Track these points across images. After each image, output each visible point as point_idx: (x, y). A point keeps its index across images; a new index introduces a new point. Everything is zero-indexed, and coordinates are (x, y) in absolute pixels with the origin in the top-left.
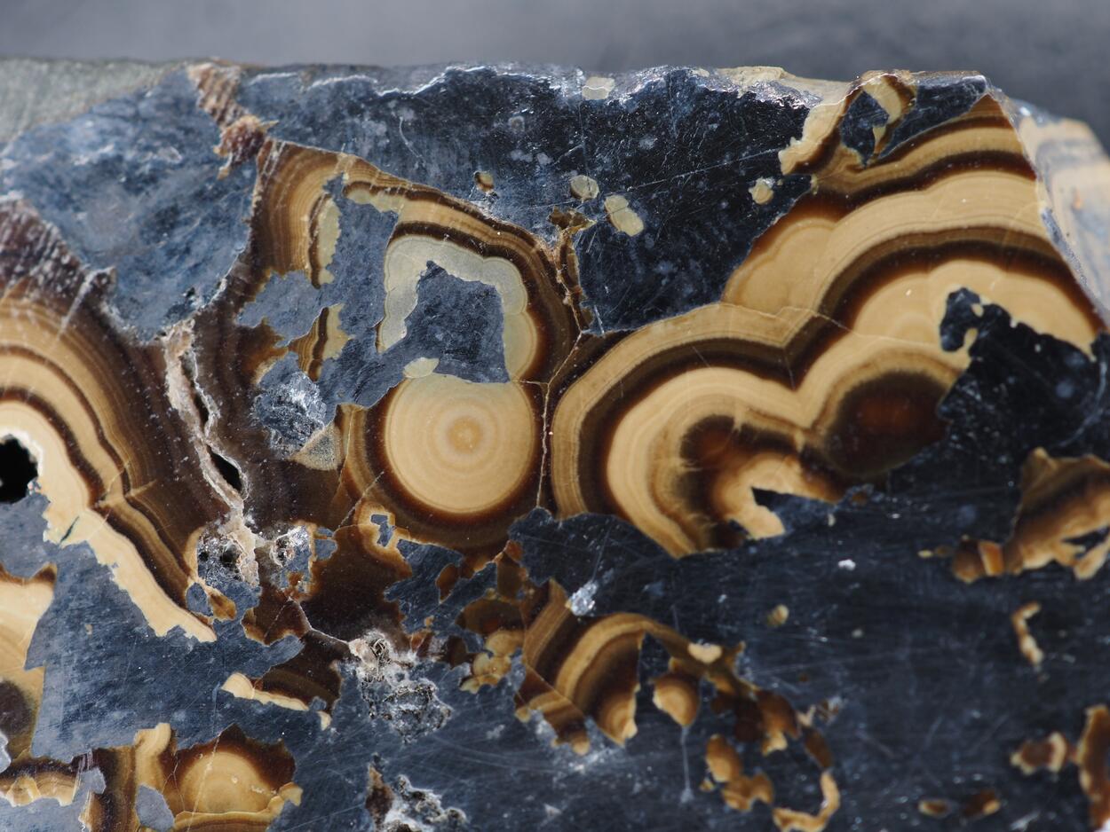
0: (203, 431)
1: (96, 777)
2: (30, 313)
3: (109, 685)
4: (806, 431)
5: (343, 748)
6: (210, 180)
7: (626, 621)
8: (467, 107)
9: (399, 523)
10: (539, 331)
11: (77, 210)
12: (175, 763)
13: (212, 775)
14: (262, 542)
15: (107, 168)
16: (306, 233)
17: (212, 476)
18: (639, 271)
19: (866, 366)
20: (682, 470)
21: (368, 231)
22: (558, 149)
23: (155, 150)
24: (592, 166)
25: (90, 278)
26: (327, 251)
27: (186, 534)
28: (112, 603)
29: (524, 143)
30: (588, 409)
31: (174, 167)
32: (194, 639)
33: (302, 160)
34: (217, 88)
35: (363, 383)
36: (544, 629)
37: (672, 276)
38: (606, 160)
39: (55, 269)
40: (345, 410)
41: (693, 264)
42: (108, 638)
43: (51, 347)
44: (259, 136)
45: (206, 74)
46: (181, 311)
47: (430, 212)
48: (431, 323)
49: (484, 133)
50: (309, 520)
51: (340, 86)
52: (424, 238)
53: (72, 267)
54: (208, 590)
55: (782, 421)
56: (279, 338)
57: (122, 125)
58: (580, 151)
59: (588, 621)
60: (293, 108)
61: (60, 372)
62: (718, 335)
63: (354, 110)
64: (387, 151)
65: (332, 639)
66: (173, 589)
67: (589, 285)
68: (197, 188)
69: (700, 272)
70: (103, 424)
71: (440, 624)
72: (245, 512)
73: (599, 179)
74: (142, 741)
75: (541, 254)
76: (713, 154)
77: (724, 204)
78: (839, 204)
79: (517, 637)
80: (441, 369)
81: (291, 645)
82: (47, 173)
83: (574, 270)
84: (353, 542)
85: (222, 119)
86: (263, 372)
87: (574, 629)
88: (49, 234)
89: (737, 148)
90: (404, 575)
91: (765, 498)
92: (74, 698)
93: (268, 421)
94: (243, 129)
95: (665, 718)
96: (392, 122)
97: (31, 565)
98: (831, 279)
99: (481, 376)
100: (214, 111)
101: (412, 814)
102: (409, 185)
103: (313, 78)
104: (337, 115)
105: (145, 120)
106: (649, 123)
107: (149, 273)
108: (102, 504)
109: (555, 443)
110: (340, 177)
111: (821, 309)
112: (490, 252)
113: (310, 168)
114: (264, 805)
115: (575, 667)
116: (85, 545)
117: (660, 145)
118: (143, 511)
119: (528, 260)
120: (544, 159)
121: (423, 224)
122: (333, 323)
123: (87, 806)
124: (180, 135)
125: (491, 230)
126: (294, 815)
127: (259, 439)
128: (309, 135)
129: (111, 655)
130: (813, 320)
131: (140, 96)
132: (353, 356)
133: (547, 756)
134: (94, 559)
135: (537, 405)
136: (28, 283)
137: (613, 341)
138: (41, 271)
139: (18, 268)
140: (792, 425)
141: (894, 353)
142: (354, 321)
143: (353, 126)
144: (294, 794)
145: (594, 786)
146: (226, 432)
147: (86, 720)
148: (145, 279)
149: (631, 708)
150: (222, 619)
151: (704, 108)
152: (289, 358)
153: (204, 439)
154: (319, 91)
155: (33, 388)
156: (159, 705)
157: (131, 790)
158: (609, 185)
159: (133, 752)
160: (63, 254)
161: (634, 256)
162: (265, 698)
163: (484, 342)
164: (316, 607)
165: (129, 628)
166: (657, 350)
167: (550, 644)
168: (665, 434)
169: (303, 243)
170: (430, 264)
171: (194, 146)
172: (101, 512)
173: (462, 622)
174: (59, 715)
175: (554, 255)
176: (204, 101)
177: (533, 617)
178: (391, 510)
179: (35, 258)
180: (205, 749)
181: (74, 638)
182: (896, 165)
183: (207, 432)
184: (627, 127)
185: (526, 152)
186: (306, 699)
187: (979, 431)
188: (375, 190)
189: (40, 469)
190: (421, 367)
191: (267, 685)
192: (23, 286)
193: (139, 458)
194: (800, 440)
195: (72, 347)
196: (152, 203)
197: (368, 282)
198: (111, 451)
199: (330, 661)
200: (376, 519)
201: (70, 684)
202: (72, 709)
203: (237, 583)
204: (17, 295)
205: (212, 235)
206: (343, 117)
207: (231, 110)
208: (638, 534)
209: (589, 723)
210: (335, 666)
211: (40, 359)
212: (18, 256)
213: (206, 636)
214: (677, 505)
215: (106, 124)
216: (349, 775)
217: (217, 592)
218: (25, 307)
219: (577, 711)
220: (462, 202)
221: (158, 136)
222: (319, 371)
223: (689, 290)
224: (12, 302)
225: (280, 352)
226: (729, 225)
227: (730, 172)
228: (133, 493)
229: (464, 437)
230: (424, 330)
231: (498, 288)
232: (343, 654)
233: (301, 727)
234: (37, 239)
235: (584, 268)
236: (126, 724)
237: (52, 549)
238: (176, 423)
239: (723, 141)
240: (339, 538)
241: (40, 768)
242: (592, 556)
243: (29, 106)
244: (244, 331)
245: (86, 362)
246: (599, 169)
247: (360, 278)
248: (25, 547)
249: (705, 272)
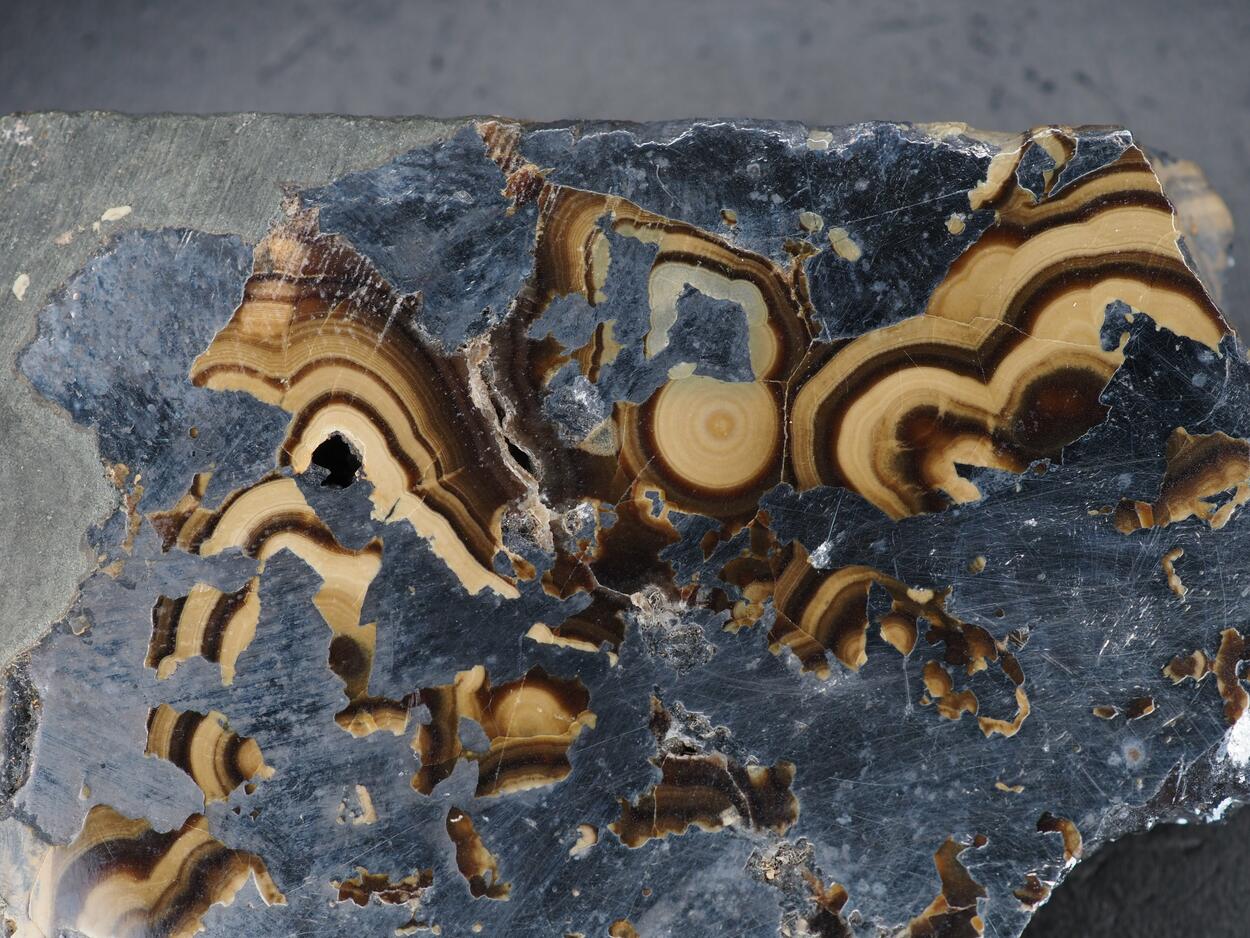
0: (501, 426)
1: (424, 711)
2: (350, 330)
3: (431, 636)
4: (995, 417)
5: (629, 681)
6: (499, 217)
7: (857, 572)
8: (712, 156)
9: (669, 498)
10: (778, 339)
11: (386, 244)
12: (489, 698)
13: (520, 707)
14: (556, 516)
15: (411, 208)
16: (582, 261)
17: (510, 463)
18: (858, 289)
19: (1042, 364)
20: (898, 450)
21: (633, 259)
22: (789, 191)
23: (451, 193)
24: (817, 205)
25: (400, 301)
26: (600, 275)
27: (491, 511)
28: (432, 570)
29: (760, 186)
30: (820, 402)
31: (468, 207)
32: (502, 596)
33: (576, 201)
34: (502, 141)
35: (635, 384)
36: (790, 580)
37: (885, 293)
38: (828, 199)
39: (369, 293)
40: (620, 406)
41: (902, 283)
42: (429, 598)
43: (370, 359)
44: (539, 181)
45: (491, 129)
46: (478, 327)
47: (685, 243)
48: (689, 334)
49: (727, 178)
50: (593, 497)
51: (605, 139)
52: (681, 264)
53: (384, 291)
54: (512, 556)
55: (977, 409)
56: (563, 348)
57: (422, 172)
58: (806, 192)
59: (826, 573)
60: (567, 158)
61: (378, 379)
62: (924, 341)
63: (618, 159)
64: (647, 192)
65: (616, 593)
66: (481, 554)
67: (817, 302)
68: (489, 224)
69: (907, 290)
70: (417, 421)
71: (704, 578)
72: (540, 492)
73: (823, 214)
74: (461, 681)
75: (778, 276)
76: (915, 195)
77: (926, 235)
78: (1018, 234)
79: (768, 587)
80: (699, 372)
81: (582, 599)
82: (359, 213)
83: (805, 290)
84: (631, 514)
85: (507, 167)
86: (551, 376)
87: (814, 580)
88: (363, 263)
89: (935, 189)
90: (674, 539)
91: (965, 471)
92: (403, 648)
93: (557, 416)
94: (525, 175)
95: (891, 649)
96: (651, 169)
97: (360, 539)
98: (1013, 295)
99: (732, 377)
100: (500, 160)
101: (688, 732)
102: (666, 220)
103: (582, 132)
104: (604, 164)
105: (441, 168)
106: (862, 169)
107: (450, 297)
108: (419, 488)
109: (794, 430)
110: (609, 215)
111: (1005, 319)
112: (736, 275)
113: (583, 208)
114: (565, 729)
115: (816, 610)
116: (406, 522)
117: (872, 187)
118: (454, 493)
119: (767, 282)
120: (777, 199)
121: (679, 253)
122: (608, 335)
123: (417, 736)
124: (472, 180)
125: (736, 258)
126: (589, 736)
127: (550, 432)
128: (580, 180)
129: (431, 612)
130: (999, 328)
131: (436, 148)
132: (625, 362)
133: (796, 682)
134: (415, 533)
135: (778, 399)
136: (347, 306)
137: (840, 346)
138: (358, 295)
139: (338, 293)
140: (985, 412)
141: (1064, 353)
142: (625, 333)
143: (618, 172)
144: (590, 720)
145: (834, 704)
146: (521, 425)
147: (413, 665)
148: (447, 301)
149: (863, 641)
150: (524, 580)
151: (906, 157)
152: (571, 363)
153: (502, 431)
154: (588, 143)
155: (356, 392)
156: (474, 651)
157: (453, 720)
158: (832, 219)
159: (454, 690)
160: (376, 281)
161: (853, 278)
162: (563, 642)
163: (733, 349)
164: (602, 567)
165: (447, 589)
166: (875, 354)
167: (795, 592)
168: (883, 421)
169: (580, 270)
170: (686, 286)
171: (483, 190)
172: (419, 494)
173: (723, 576)
174: (390, 661)
175: (788, 277)
176: (491, 151)
177: (781, 571)
178: (661, 487)
179: (353, 284)
180: (515, 686)
181: (399, 598)
182: (1062, 203)
183: (505, 427)
184: (845, 173)
185: (762, 193)
186: (597, 643)
187: (1133, 415)
188: (638, 225)
189: (365, 461)
190: (682, 370)
191: (564, 632)
192: (344, 308)
193: (448, 448)
194: (991, 423)
195: (388, 358)
196: (450, 237)
197: (635, 301)
198: (424, 444)
199: (615, 611)
200: (649, 495)
201: (398, 636)
202: (401, 656)
203: (535, 550)
204: (339, 316)
205: (503, 264)
206: (609, 165)
207: (514, 160)
208: (864, 502)
209: (829, 654)
210: (620, 615)
211: (361, 369)
212: (339, 283)
213: (511, 593)
214: (894, 479)
215: (407, 171)
216: (634, 702)
217: (519, 558)
218: (346, 326)
219: (818, 645)
220: (711, 234)
221: (453, 181)
222: (598, 375)
223: (899, 305)
224: (335, 321)
225: (564, 360)
226: (930, 252)
227: (929, 208)
228: (445, 478)
229: (720, 427)
230: (683, 340)
231: (743, 305)
232: (626, 606)
233: (593, 665)
234: (353, 268)
235: (814, 287)
236: (446, 668)
237: (379, 527)
238: (478, 419)
239: (923, 184)
240: (619, 511)
241: (375, 706)
242: (827, 521)
243: (341, 156)
244: (533, 342)
245: (401, 371)
246: (823, 207)
247: (629, 298)
248: (355, 525)
249: (911, 288)
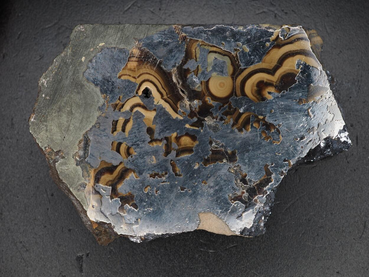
0: (179, 85)
1: (165, 141)
2: (149, 67)
3: (166, 127)
4: (275, 82)
5: (205, 135)
6: (178, 44)
7: (248, 113)
8: (220, 32)
9: (212, 99)
10: (233, 68)
11: (156, 50)
12: (178, 139)
13: (184, 140)
14: (190, 103)
15: (160, 43)
16: (194, 53)
17: (181, 93)
18: (248, 58)
19: (284, 72)
20: (257, 89)
21: (204, 52)
22: (235, 38)
23: (168, 40)
24: (240, 41)
25: (159, 61)
26: (198, 56)
27: (177, 102)
28: (166, 114)
29: (229, 37)
30: (241, 80)
31: (172, 42)
32: (180, 119)
33: (193, 41)
34: (178, 29)
35: (205, 77)
36: (236, 115)
37: (254, 58)
38: (243, 40)
39: (152, 60)
40: (202, 81)
41: (257, 56)
42: (166, 119)
43: (153, 73)
44: (185, 37)
45: (176, 26)
46: (174, 66)
47: (214, 49)
48: (215, 67)
49: (222, 36)
50: (197, 99)
51: (198, 28)
52: (214, 53)
53: (155, 59)
54: (182, 111)
55: (272, 81)
56: (191, 70)
57: (162, 35)
58: (238, 38)
59: (243, 113)
60: (191, 32)
61: (155, 77)
62: (261, 68)
63: (201, 32)
64: (207, 39)
65: (202, 118)
66: (176, 111)
67: (241, 60)
68: (176, 46)
69: (258, 58)
70: (163, 85)
71: (219, 114)
72: (187, 98)
73: (241, 43)
74: (172, 135)
75: (233, 55)
76: (259, 39)
77: (262, 47)
78: (279, 46)
79: (231, 116)
80: (218, 74)
81: (195, 119)
82: (150, 44)
83: (238, 58)
84: (205, 103)
85: (179, 34)
86: (189, 76)
87: (240, 115)
88: (151, 54)
89: (263, 37)
90: (213, 107)
91: (270, 93)
92: (161, 129)
93: (190, 84)
94: (183, 36)
95: (255, 128)
96: (207, 34)
97: (152, 108)
98: (279, 58)
99: (224, 75)
100: (178, 33)
101: (216, 144)
102: (211, 44)
103: (194, 27)
104: (198, 33)
105: (166, 35)
106: (249, 34)
107: (168, 60)
108: (163, 98)
109: (236, 86)
110: (199, 43)
111: (277, 63)
112: (224, 55)
113: (194, 42)
114: (193, 144)
115: (241, 120)
116: (161, 105)
117: (251, 37)
118: (170, 99)
119: (231, 56)
120: (232, 40)
121: (213, 51)
122: (200, 68)
123: (164, 146)
124: (172, 37)
125: (224, 52)
126: (197, 146)
127: (189, 86)
128: (194, 37)
129: (166, 122)
130: (276, 65)
131: (165, 31)
132: (203, 73)
133: (237, 134)
134: (162, 107)
135: (233, 80)
136: (148, 62)
137: (245, 69)
138: (150, 60)
139: (146, 60)
140: (273, 81)
141: (289, 70)
142: (203, 67)
143: (201, 35)
144: (197, 143)
145: (244, 139)
146: (183, 85)
147: (163, 132)
148: (168, 61)
149: (250, 126)
150: (184, 116)
151: (258, 31)
152: (193, 73)
153: (179, 86)
154: (195, 29)
155: (150, 79)
156: (175, 130)
157: (171, 143)
158: (243, 44)
159: (171, 137)
160: (154, 57)
161: (247, 55)
162: (192, 128)
163: (224, 70)
164: (199, 113)
165: (169, 118)
166: (252, 70)
167: (237, 117)
168: (253, 84)
169: (194, 54)
170: (215, 57)
171: (174, 39)
172: (163, 99)
173: (223, 114)
174: (158, 132)
175: (235, 55)
176: (176, 31)
177: (234, 113)
178: (210, 97)
179: (149, 58)
180: (183, 136)
181: (160, 120)
182: (288, 40)
183: (180, 86)
184: (246, 35)
185: (229, 39)
186: (198, 128)
187: (302, 82)
188: (205, 46)
189: (152, 93)
190: (214, 74)
191: (192, 125)
192: (147, 63)
193: (169, 90)
194: (274, 84)
195: (157, 73)
196: (168, 48)
197: (205, 61)
198: (164, 89)
199: (202, 121)
200: (208, 99)
201: (160, 127)
202: (160, 131)
203: (186, 110)
204: (147, 64)
205: (179, 54)
206: (199, 34)
207: (180, 33)
208: (250, 99)
209: (243, 129)
210: (203, 122)
211: (151, 75)
212: (146, 58)
213: (182, 118)
214: (256, 95)
215: (159, 35)
216: (206, 139)
217: (183, 111)
218: (148, 66)
219: (241, 127)
220: (220, 47)
221: (168, 37)
222: (198, 75)
223: (256, 61)
224: (146, 65)
225: (191, 72)
226: (262, 50)
227: (262, 41)
228: (168, 96)
229: (222, 85)
230: (214, 68)
231: (226, 61)
232: (204, 120)
233: (198, 132)
234: (149, 55)
235: (240, 57)
236: (169, 133)
237: (155, 105)
238: (175, 84)
239: (261, 37)
240: (202, 102)
241: (156, 140)
242: (243, 103)
243: (146, 32)
244: (185, 69)
245: (159, 75)
246: (241, 41)
247: (204, 60)
248: (151, 105)
249: (259, 58)
